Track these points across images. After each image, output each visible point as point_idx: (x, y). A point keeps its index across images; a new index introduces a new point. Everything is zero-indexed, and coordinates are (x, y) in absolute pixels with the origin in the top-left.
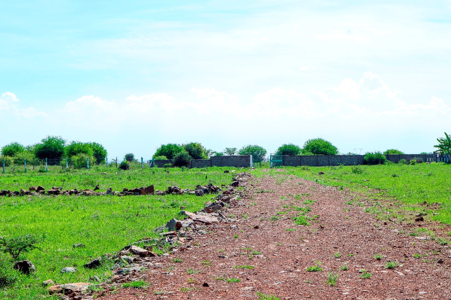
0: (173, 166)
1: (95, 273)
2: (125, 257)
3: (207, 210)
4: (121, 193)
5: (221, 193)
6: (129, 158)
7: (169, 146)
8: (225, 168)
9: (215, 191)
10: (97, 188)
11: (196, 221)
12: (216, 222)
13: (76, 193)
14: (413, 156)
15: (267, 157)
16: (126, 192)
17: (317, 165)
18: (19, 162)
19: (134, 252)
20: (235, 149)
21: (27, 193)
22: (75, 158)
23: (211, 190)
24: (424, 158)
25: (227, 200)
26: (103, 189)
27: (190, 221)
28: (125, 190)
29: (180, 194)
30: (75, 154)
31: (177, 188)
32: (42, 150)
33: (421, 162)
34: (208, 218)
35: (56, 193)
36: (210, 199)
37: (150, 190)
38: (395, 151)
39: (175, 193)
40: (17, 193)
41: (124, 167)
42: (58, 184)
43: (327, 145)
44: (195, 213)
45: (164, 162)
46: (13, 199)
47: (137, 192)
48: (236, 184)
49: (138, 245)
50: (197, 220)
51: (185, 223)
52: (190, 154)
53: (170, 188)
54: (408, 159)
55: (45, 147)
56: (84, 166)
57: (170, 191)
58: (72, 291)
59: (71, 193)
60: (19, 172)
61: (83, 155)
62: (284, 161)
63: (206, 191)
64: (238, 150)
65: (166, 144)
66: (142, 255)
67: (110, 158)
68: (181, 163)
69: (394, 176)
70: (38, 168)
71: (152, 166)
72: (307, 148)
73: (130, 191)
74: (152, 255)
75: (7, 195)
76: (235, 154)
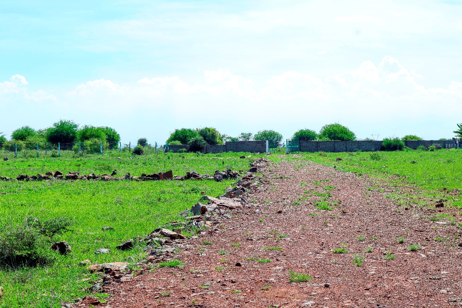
0: (188, 152)
1: (130, 254)
2: (157, 239)
3: (229, 195)
4: (140, 178)
5: (239, 178)
6: (142, 142)
7: (184, 131)
8: (241, 154)
9: (234, 176)
10: (114, 173)
11: (221, 206)
12: (239, 207)
13: (94, 177)
14: (432, 142)
15: (283, 142)
16: (144, 177)
17: (334, 151)
18: (31, 146)
19: (163, 234)
20: (250, 134)
21: (45, 178)
22: (88, 142)
23: (229, 175)
24: (443, 144)
25: (248, 185)
26: (121, 174)
27: (214, 206)
28: (144, 175)
29: (199, 179)
30: (87, 138)
31: (195, 173)
32: (54, 134)
33: (439, 148)
34: (230, 202)
35: (74, 178)
36: (229, 184)
37: (168, 175)
38: (414, 137)
39: (194, 178)
40: (34, 178)
41: (138, 152)
42: (73, 170)
43: (344, 131)
44: (218, 197)
45: (180, 147)
46: (32, 184)
47: (156, 177)
48: (254, 170)
49: (168, 228)
50: (221, 204)
51: (210, 208)
52: (205, 139)
53: (188, 173)
54: (426, 145)
55: (56, 132)
56: (96, 150)
57: (189, 176)
59: (89, 178)
60: (31, 156)
61: (96, 140)
62: (300, 147)
63: (225, 177)
64: (253, 136)
65: (179, 128)
66: (172, 237)
68: (195, 148)
69: (414, 162)
70: (50, 152)
71: (166, 151)
72: (324, 134)
73: (149, 176)
74: (182, 238)
75: (25, 179)
76: (251, 139)
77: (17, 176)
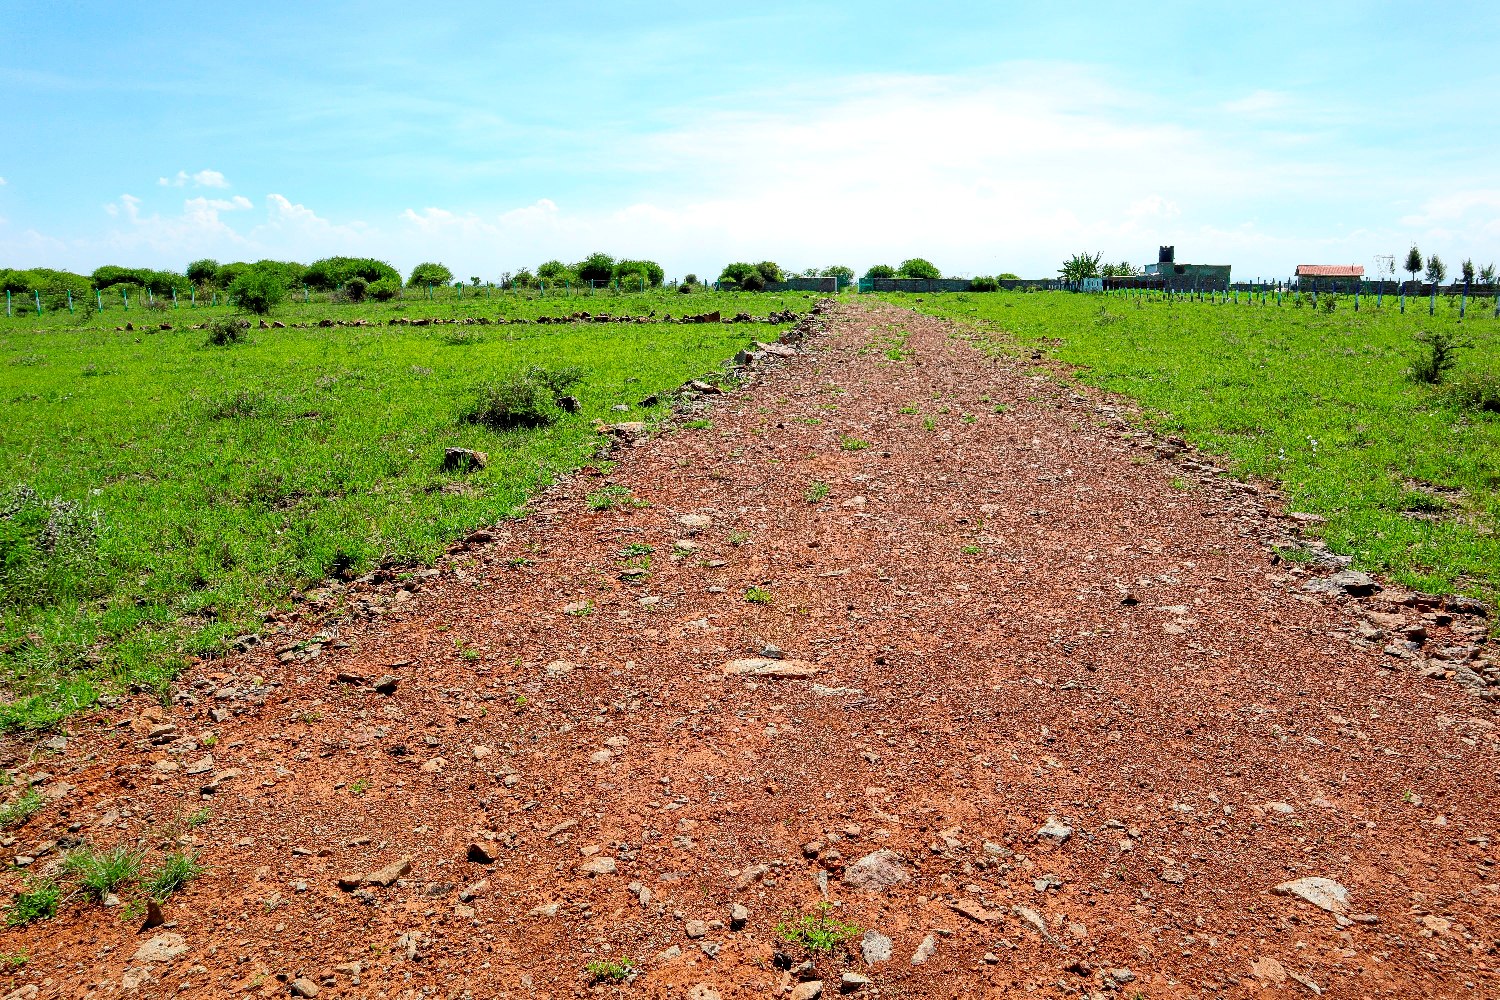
0: (743, 290)
1: (651, 411)
2: (686, 393)
3: (783, 341)
5: (799, 322)
6: (691, 279)
7: (739, 266)
8: (805, 293)
9: (793, 319)
10: (652, 315)
11: (770, 354)
12: (793, 355)
13: (628, 320)
14: (1031, 282)
15: (855, 280)
16: (686, 320)
17: (915, 292)
18: (560, 284)
19: (695, 388)
20: (816, 270)
21: (569, 320)
22: (626, 280)
23: (787, 318)
24: (1045, 285)
25: (807, 330)
26: (661, 313)
27: (762, 353)
28: (686, 317)
29: (751, 321)
30: (625, 274)
31: (747, 315)
32: (586, 269)
33: (1040, 290)
34: (783, 349)
35: (605, 320)
36: (785, 329)
37: (715, 317)
38: (1010, 276)
39: (745, 321)
40: (558, 320)
41: (684, 290)
42: (605, 310)
43: (928, 267)
44: (769, 344)
45: (734, 284)
46: (553, 327)
47: (699, 319)
48: (817, 312)
49: (701, 380)
50: (771, 352)
51: (757, 355)
52: (763, 275)
53: (739, 315)
54: (1025, 285)
55: (589, 267)
56: (637, 288)
57: (739, 318)
58: (624, 432)
59: (621, 320)
60: (559, 295)
61: (635, 275)
62: (875, 285)
63: (781, 320)
64: (820, 272)
65: (734, 263)
66: (706, 391)
67: (667, 281)
68: (752, 285)
69: (1009, 306)
70: (581, 291)
71: (717, 289)
72: (903, 271)
73: (692, 318)
74: (718, 392)
75: (547, 322)
76: (818, 276)
77: (537, 317)
